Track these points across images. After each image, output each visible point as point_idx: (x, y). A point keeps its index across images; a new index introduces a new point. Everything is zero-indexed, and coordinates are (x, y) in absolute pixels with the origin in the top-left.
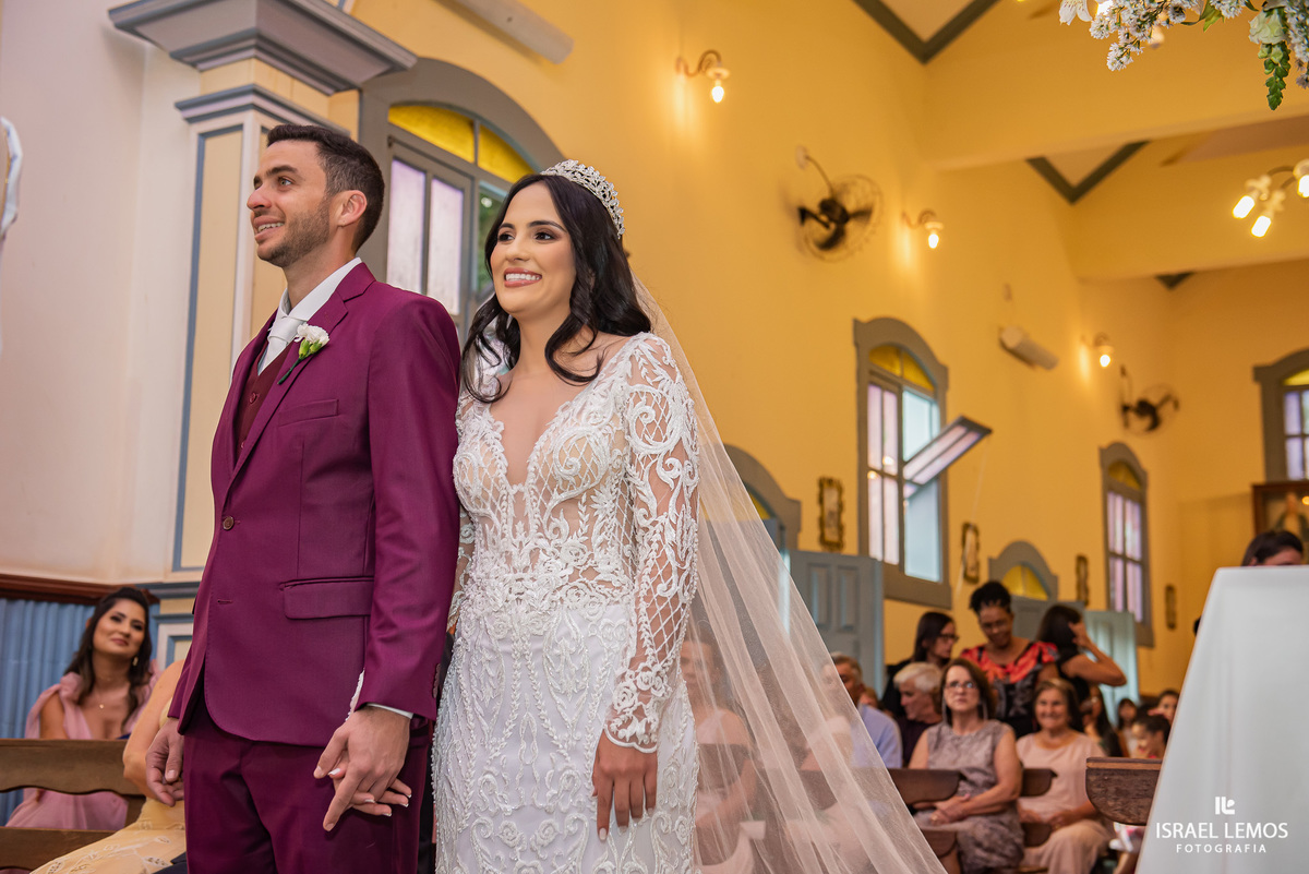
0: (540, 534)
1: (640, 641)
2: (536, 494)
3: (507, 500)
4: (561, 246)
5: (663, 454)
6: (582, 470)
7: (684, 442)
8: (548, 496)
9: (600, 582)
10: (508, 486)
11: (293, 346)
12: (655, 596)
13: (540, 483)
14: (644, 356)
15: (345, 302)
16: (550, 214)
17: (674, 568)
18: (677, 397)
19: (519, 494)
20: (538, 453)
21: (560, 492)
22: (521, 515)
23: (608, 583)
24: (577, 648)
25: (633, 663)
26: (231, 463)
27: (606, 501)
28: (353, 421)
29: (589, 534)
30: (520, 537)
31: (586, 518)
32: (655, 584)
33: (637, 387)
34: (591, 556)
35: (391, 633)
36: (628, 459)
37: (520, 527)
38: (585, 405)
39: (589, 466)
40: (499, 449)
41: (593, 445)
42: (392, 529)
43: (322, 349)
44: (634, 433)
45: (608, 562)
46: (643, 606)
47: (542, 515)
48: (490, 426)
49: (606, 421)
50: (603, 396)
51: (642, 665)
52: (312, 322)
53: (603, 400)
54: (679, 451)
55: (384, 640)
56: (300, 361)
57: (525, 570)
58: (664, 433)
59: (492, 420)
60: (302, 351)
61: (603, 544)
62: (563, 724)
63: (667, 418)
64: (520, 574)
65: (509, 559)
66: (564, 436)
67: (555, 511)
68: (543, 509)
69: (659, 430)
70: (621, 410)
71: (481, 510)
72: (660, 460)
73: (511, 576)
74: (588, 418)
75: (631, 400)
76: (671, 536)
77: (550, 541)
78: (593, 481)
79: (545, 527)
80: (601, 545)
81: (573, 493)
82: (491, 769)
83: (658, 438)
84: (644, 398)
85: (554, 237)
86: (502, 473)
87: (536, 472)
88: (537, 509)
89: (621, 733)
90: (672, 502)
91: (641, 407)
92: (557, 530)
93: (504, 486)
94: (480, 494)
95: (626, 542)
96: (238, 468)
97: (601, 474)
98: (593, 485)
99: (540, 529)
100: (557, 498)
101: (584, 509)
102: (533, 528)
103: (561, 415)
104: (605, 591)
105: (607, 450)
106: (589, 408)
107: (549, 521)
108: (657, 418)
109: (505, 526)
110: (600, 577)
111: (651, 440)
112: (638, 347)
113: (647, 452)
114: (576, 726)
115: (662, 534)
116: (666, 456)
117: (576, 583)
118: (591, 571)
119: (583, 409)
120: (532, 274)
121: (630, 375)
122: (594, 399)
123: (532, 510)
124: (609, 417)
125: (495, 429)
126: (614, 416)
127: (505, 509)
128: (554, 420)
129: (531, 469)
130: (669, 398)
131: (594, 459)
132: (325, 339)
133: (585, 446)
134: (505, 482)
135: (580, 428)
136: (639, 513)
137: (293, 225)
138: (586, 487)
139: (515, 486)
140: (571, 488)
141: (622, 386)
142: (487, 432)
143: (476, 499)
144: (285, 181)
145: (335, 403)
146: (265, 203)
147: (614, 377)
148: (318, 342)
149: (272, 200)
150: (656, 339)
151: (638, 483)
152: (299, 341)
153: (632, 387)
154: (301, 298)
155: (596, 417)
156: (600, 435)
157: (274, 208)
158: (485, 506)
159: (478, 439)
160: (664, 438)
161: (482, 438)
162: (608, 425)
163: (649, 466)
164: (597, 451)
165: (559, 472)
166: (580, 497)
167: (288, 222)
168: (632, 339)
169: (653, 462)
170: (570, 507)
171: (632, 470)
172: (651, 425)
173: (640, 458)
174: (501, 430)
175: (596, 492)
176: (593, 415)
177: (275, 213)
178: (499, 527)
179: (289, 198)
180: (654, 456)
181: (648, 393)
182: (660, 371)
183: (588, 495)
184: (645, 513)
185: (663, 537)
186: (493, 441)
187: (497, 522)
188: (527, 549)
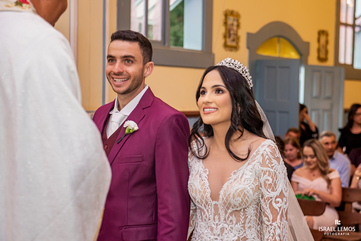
0: (224, 222)
2: (223, 206)
3: (211, 206)
5: (275, 197)
6: (242, 202)
7: (284, 191)
8: (228, 208)
10: (211, 201)
11: (121, 128)
13: (225, 203)
14: (267, 155)
15: (143, 109)
18: (281, 172)
19: (216, 205)
20: (224, 192)
21: (233, 208)
22: (216, 212)
27: (251, 211)
28: (147, 163)
29: (244, 223)
30: (217, 222)
31: (243, 218)
33: (265, 169)
34: (245, 232)
36: (260, 196)
37: (216, 217)
38: (243, 174)
39: (244, 200)
40: (206, 181)
41: (246, 193)
42: (164, 211)
43: (135, 132)
44: (263, 186)
45: (251, 234)
47: (226, 214)
48: (203, 170)
49: (252, 182)
50: (250, 172)
52: (130, 118)
53: (251, 173)
54: (281, 195)
56: (126, 135)
57: (219, 235)
58: (276, 188)
59: (204, 167)
60: (127, 131)
63: (277, 182)
64: (216, 237)
65: (212, 229)
66: (235, 189)
67: (231, 214)
68: (226, 212)
69: (273, 187)
70: (258, 177)
71: (200, 206)
72: (274, 199)
73: (213, 237)
74: (245, 181)
75: (262, 173)
76: (278, 231)
77: (229, 225)
78: (246, 205)
79: (227, 219)
80: (249, 228)
81: (239, 209)
83: (273, 190)
84: (267, 173)
85: (223, 92)
86: (209, 196)
87: (223, 199)
88: (224, 212)
90: (279, 217)
91: (266, 177)
92: (231, 221)
93: (209, 200)
94: (199, 201)
95: (258, 225)
97: (249, 203)
98: (246, 206)
99: (225, 220)
100: (231, 210)
101: (242, 214)
102: (222, 219)
103: (233, 177)
105: (252, 194)
106: (245, 177)
107: (229, 217)
108: (273, 182)
109: (210, 216)
110: (247, 240)
111: (270, 191)
112: (265, 150)
113: (268, 196)
115: (274, 230)
116: (276, 198)
118: (245, 239)
119: (242, 176)
120: (214, 108)
121: (261, 162)
122: (247, 173)
123: (221, 212)
124: (253, 180)
125: (205, 172)
126: (255, 179)
127: (210, 209)
128: (230, 178)
129: (221, 197)
130: (277, 173)
131: (247, 198)
132: (136, 128)
133: (243, 193)
134: (210, 199)
135: (241, 186)
136: (265, 219)
137: (133, 81)
138: (243, 207)
139: (214, 201)
140: (237, 207)
141: (258, 168)
142: (201, 173)
143: (198, 202)
144: (129, 61)
145: (142, 156)
146: (121, 70)
147: (255, 163)
148: (133, 129)
149: (124, 69)
150: (273, 145)
151: (264, 206)
152: (125, 126)
153: (262, 168)
154: (124, 106)
155: (248, 181)
156: (249, 188)
157: (125, 73)
158: (201, 205)
159: (198, 176)
160: (275, 190)
161: (200, 176)
162: (252, 184)
163: (269, 202)
164: (248, 195)
165: (233, 202)
166: (241, 210)
167: (132, 79)
168: (263, 144)
169: (271, 200)
170: (236, 213)
171: (262, 201)
172: (270, 185)
173: (266, 198)
174: (208, 173)
175: (247, 208)
176: (246, 180)
177: (125, 75)
178: (208, 215)
179: (132, 69)
180: (271, 198)
181: (269, 171)
182: (274, 161)
183: (244, 209)
184: (267, 219)
185: (275, 232)
186: (204, 178)
187: (207, 213)
188: (219, 227)
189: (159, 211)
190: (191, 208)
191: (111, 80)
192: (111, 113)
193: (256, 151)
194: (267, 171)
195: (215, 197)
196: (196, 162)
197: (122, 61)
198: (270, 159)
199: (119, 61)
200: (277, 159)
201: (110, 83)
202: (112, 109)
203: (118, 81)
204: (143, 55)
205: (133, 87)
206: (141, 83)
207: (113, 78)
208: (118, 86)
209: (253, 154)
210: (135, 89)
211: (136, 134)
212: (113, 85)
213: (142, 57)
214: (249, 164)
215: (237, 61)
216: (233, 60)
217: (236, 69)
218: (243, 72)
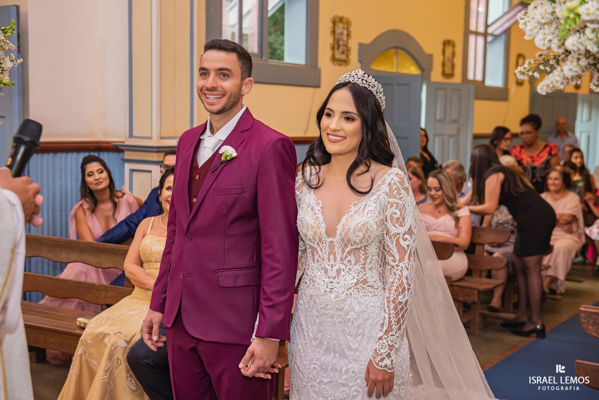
0: (341, 262)
1: (390, 322)
2: (340, 244)
3: (325, 243)
4: (357, 125)
5: (403, 233)
6: (363, 238)
7: (412, 226)
8: (346, 246)
9: (368, 286)
10: (326, 237)
11: (216, 155)
12: (397, 302)
13: (343, 240)
14: (395, 184)
15: (241, 132)
16: (352, 108)
17: (406, 289)
18: (410, 204)
19: (331, 242)
20: (342, 226)
21: (352, 245)
22: (332, 251)
23: (372, 287)
24: (358, 316)
25: (386, 332)
26: (189, 213)
27: (373, 249)
28: (247, 196)
29: (364, 264)
30: (332, 262)
31: (363, 257)
32: (398, 296)
33: (392, 200)
34: (365, 274)
35: (270, 303)
36: (385, 232)
37: (332, 257)
38: (366, 205)
39: (367, 236)
40: (320, 216)
41: (369, 227)
42: (270, 251)
43: (233, 159)
44: (389, 220)
45: (373, 276)
46: (392, 306)
47: (343, 253)
48: (315, 202)
49: (376, 215)
50: (375, 203)
51: (391, 333)
53: (375, 205)
54: (410, 232)
55: (267, 306)
56: (222, 163)
57: (334, 278)
58: (404, 222)
59: (316, 199)
60: (223, 158)
61: (371, 269)
62: (351, 349)
63: (405, 216)
64: (331, 280)
65: (326, 271)
66: (356, 222)
67: (349, 253)
68: (343, 251)
69: (401, 221)
70: (383, 209)
71: (312, 244)
72: (401, 235)
73: (327, 280)
74: (368, 213)
75: (389, 206)
76: (405, 273)
77: (346, 266)
78: (368, 241)
79: (344, 259)
80: (370, 269)
81: (359, 247)
82: (318, 363)
83: (401, 225)
84: (395, 206)
85: (353, 119)
86: (323, 231)
87: (341, 235)
88: (340, 251)
89: (380, 364)
90: (407, 257)
91: (393, 209)
92: (349, 261)
93: (324, 237)
94: (312, 238)
95: (381, 266)
96: (192, 215)
97: (372, 240)
98: (368, 243)
99: (342, 260)
100: (350, 247)
101: (362, 253)
102: (338, 259)
103: (354, 209)
104: (371, 290)
105: (376, 229)
106: (368, 209)
107: (346, 257)
108: (401, 216)
109: (324, 255)
110: (367, 284)
111: (397, 226)
112: (392, 179)
113: (395, 232)
114: (357, 350)
115: (401, 271)
117: (358, 286)
118: (365, 282)
119: (364, 208)
120: (341, 137)
121: (388, 192)
122: (370, 204)
123: (338, 251)
124: (377, 213)
125: (318, 204)
126: (379, 212)
127: (324, 247)
128: (350, 210)
129: (338, 232)
130: (406, 205)
131: (369, 233)
132: (235, 154)
133: (366, 227)
134: (324, 235)
135: (364, 219)
136: (390, 259)
137: (229, 98)
138: (364, 244)
139: (329, 238)
140: (358, 244)
141: (384, 198)
142: (314, 205)
143: (310, 239)
144: (224, 75)
145: (242, 188)
146: (215, 85)
147: (380, 193)
148: (231, 155)
149: (219, 84)
150: (401, 174)
151: (390, 244)
152: (220, 152)
153: (389, 199)
154: (218, 129)
155: (371, 213)
156: (373, 222)
157: (220, 88)
158: (314, 243)
159: (310, 209)
160: (404, 225)
161: (312, 209)
162: (377, 217)
163: (396, 238)
164: (371, 230)
165: (353, 238)
166: (361, 248)
167: (227, 96)
169: (398, 236)
170: (356, 251)
171: (387, 238)
172: (398, 219)
173: (392, 234)
174: (321, 205)
175: (369, 246)
176: (370, 212)
177: (220, 91)
178: (321, 255)
179: (228, 84)
180: (399, 234)
181: (397, 203)
182: (403, 191)
183: (365, 247)
184: (393, 259)
185: (402, 273)
186: (318, 212)
187: (320, 252)
188: (335, 268)
189: (263, 251)
190: (300, 249)
191: (203, 97)
192: (201, 138)
193: (382, 179)
194: (394, 203)
195: (330, 232)
196: (306, 194)
197: (216, 75)
198: (398, 189)
199: (212, 74)
200: (406, 189)
201: (202, 101)
203: (212, 98)
204: (241, 68)
206: (238, 102)
207: (206, 95)
208: (211, 104)
210: (231, 108)
211: (234, 162)
212: (205, 103)
213: (240, 71)
215: (371, 77)
216: (366, 76)
217: (370, 88)
218: (377, 93)
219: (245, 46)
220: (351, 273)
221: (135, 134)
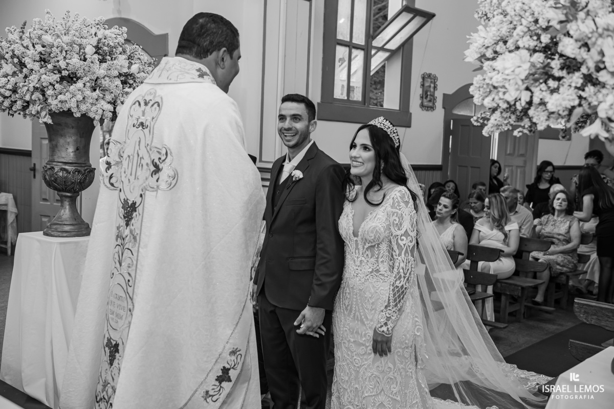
0: (362, 256)
1: (389, 300)
2: (361, 242)
3: (353, 241)
4: (371, 154)
6: (375, 238)
8: (365, 244)
9: (380, 274)
10: (353, 237)
11: (290, 177)
12: (395, 285)
13: (362, 239)
14: (397, 198)
15: (308, 160)
16: (368, 142)
17: (402, 276)
18: (407, 214)
19: (356, 241)
20: (362, 229)
21: (368, 243)
22: (357, 248)
23: (383, 275)
24: (372, 296)
25: (386, 307)
26: (271, 217)
27: (384, 247)
28: (309, 206)
29: (377, 258)
30: (357, 255)
31: (377, 253)
32: (396, 281)
33: (394, 210)
34: (378, 265)
35: (319, 282)
36: (390, 234)
37: (357, 251)
39: (377, 236)
41: (378, 230)
42: (322, 246)
43: (300, 179)
45: (384, 268)
46: (392, 288)
47: (363, 250)
48: (350, 211)
49: (383, 221)
50: (383, 212)
51: (389, 308)
52: (297, 168)
53: (383, 214)
54: (406, 234)
55: (317, 285)
56: (293, 182)
57: (359, 266)
58: (401, 228)
60: (294, 179)
61: (382, 262)
62: (367, 318)
63: (402, 222)
64: (357, 268)
65: (355, 261)
67: (367, 249)
68: (364, 248)
69: (399, 226)
70: (389, 217)
72: (399, 237)
73: (355, 268)
74: (377, 220)
75: (392, 215)
76: (402, 265)
77: (365, 259)
78: (379, 241)
80: (381, 262)
81: (373, 244)
82: (347, 327)
83: (399, 229)
84: (395, 214)
85: (369, 150)
86: (351, 232)
87: (361, 235)
88: (362, 247)
89: (380, 329)
90: (403, 253)
91: (394, 218)
92: (367, 255)
95: (391, 260)
96: (273, 218)
99: (363, 254)
100: (367, 245)
101: (376, 249)
102: (361, 253)
103: (370, 216)
104: (382, 278)
105: (384, 231)
106: (378, 216)
107: (365, 252)
108: (399, 222)
109: (353, 250)
110: (380, 273)
111: (396, 230)
112: (395, 195)
113: (395, 234)
114: (372, 320)
115: (399, 263)
116: (401, 236)
117: (372, 274)
118: (378, 271)
119: (376, 216)
120: (361, 162)
121: (392, 205)
122: (380, 212)
123: (360, 247)
124: (385, 220)
126: (387, 219)
127: (353, 244)
128: (367, 217)
129: (359, 234)
130: (404, 215)
131: (379, 235)
132: (301, 176)
133: (376, 230)
134: (352, 235)
135: (374, 224)
136: (394, 253)
137: (300, 135)
138: (377, 243)
139: (355, 238)
141: (389, 209)
142: (349, 214)
144: (297, 119)
145: (305, 200)
146: (291, 127)
147: (387, 205)
148: (299, 177)
149: (293, 125)
151: (393, 243)
152: (292, 175)
153: (392, 209)
154: (293, 158)
155: (380, 220)
156: (380, 226)
157: (294, 129)
159: (346, 216)
161: (347, 216)
162: (384, 223)
163: (396, 239)
164: (380, 232)
165: (368, 238)
166: (375, 245)
167: (299, 134)
168: (396, 189)
170: (372, 248)
171: (392, 238)
172: (397, 224)
173: (394, 236)
174: (353, 214)
175: (380, 244)
177: (294, 130)
179: (299, 126)
180: (397, 236)
181: (397, 213)
182: (402, 204)
183: (378, 245)
185: (399, 265)
186: (350, 218)
187: (350, 248)
188: (359, 259)
189: (317, 245)
191: (282, 135)
192: (283, 164)
193: (390, 195)
194: (395, 212)
195: (355, 234)
196: (348, 205)
197: (291, 119)
198: (398, 202)
199: (288, 119)
200: (407, 203)
201: (282, 138)
202: (284, 161)
203: (288, 136)
204: (308, 114)
205: (301, 141)
206: (307, 138)
207: (284, 133)
208: (288, 141)
209: (387, 197)
210: (302, 143)
211: (301, 181)
212: (284, 140)
213: (307, 116)
214: (383, 206)
215: (388, 122)
216: (385, 120)
217: (385, 129)
218: (391, 133)
219: (310, 98)
220: (369, 263)
221: (263, 160)
